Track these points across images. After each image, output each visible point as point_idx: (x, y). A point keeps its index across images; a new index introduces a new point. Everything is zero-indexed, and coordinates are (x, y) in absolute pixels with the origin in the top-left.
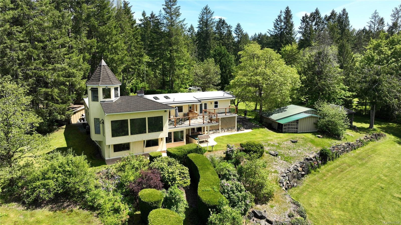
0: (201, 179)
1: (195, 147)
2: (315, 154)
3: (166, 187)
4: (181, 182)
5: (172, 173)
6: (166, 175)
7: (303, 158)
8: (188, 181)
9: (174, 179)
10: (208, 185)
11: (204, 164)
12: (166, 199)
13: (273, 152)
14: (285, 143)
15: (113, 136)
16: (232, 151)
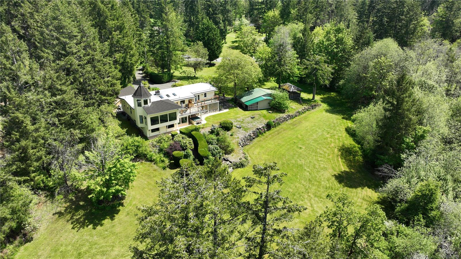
0: (199, 145)
1: (195, 128)
2: (263, 125)
3: (184, 150)
4: (190, 147)
5: (185, 143)
6: (183, 144)
7: (255, 129)
8: (193, 146)
9: (187, 146)
10: (202, 148)
11: (200, 137)
12: (185, 155)
13: (238, 126)
14: (247, 119)
15: (152, 125)
16: (215, 129)
